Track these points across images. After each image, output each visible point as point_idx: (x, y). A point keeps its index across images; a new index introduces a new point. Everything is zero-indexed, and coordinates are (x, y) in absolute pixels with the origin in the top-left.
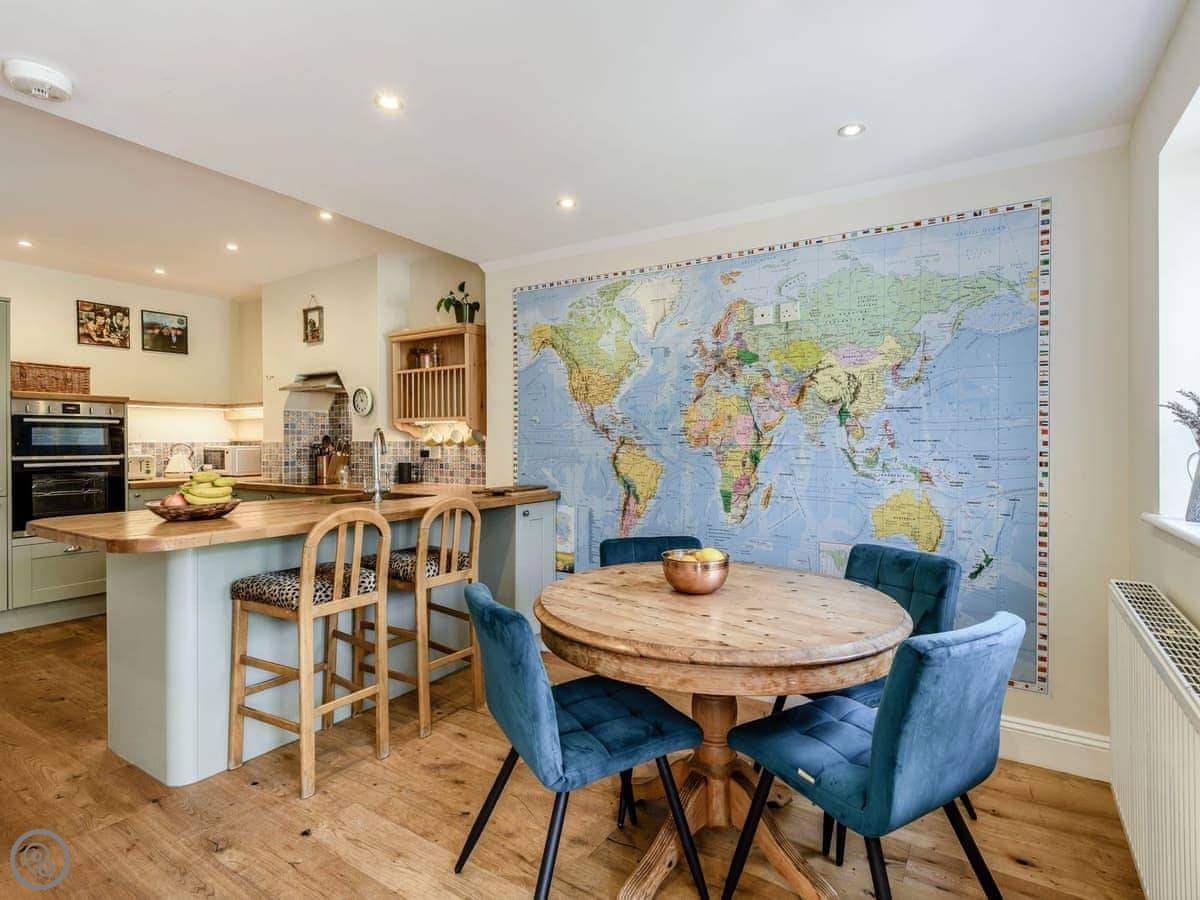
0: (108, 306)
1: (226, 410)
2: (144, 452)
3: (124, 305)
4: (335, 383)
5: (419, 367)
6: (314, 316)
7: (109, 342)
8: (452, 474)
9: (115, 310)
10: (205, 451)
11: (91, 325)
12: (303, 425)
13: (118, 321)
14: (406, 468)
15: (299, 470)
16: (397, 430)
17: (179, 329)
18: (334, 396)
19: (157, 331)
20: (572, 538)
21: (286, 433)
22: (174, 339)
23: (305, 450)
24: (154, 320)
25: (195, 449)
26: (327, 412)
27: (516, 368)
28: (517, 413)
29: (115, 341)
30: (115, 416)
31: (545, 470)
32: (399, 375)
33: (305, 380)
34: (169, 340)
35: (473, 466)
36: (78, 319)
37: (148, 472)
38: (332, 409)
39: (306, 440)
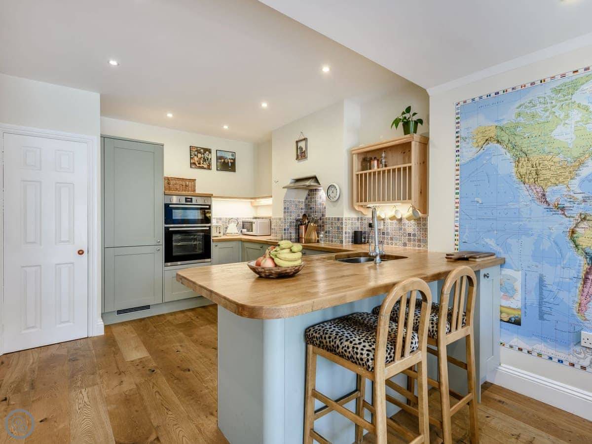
0: (202, 148)
1: (253, 200)
2: (217, 222)
3: (209, 148)
4: (314, 182)
5: (370, 169)
6: (302, 144)
7: (203, 167)
8: (392, 239)
9: (206, 150)
10: (243, 222)
11: (196, 158)
12: (292, 208)
13: (207, 156)
14: (359, 234)
15: (291, 233)
16: (356, 210)
17: (232, 159)
18: (308, 191)
19: (223, 160)
20: (519, 296)
21: (285, 212)
22: (230, 164)
23: (293, 222)
24: (221, 155)
25: (239, 221)
26: (304, 200)
27: (458, 163)
28: (458, 196)
29: (205, 166)
30: (207, 204)
31: (488, 240)
32: (358, 175)
33: (295, 182)
34: (228, 165)
35: (409, 235)
36: (191, 155)
37: (220, 233)
38: (307, 198)
39: (294, 216)
